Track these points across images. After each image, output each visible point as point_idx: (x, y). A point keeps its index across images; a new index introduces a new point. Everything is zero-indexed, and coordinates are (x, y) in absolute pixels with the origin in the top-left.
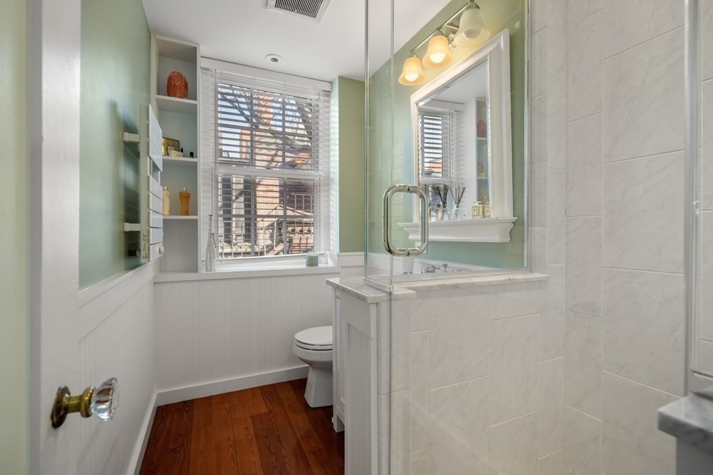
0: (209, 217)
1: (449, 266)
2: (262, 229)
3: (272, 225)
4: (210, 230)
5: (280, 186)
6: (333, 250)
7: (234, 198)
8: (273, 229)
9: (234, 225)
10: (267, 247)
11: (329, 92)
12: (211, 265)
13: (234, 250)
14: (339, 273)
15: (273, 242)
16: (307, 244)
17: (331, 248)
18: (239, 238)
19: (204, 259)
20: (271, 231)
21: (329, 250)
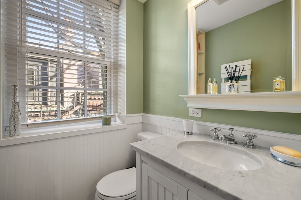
0: (13, 87)
1: (235, 129)
2: (67, 97)
3: (73, 95)
4: (15, 99)
5: (78, 74)
6: (120, 113)
7: (49, 79)
8: (74, 98)
9: (49, 95)
10: (70, 107)
11: (118, 6)
12: (15, 130)
13: (49, 109)
14: (126, 129)
15: (74, 104)
16: (93, 105)
17: (119, 111)
18: (51, 102)
19: (8, 125)
20: (73, 98)
21: (117, 112)
